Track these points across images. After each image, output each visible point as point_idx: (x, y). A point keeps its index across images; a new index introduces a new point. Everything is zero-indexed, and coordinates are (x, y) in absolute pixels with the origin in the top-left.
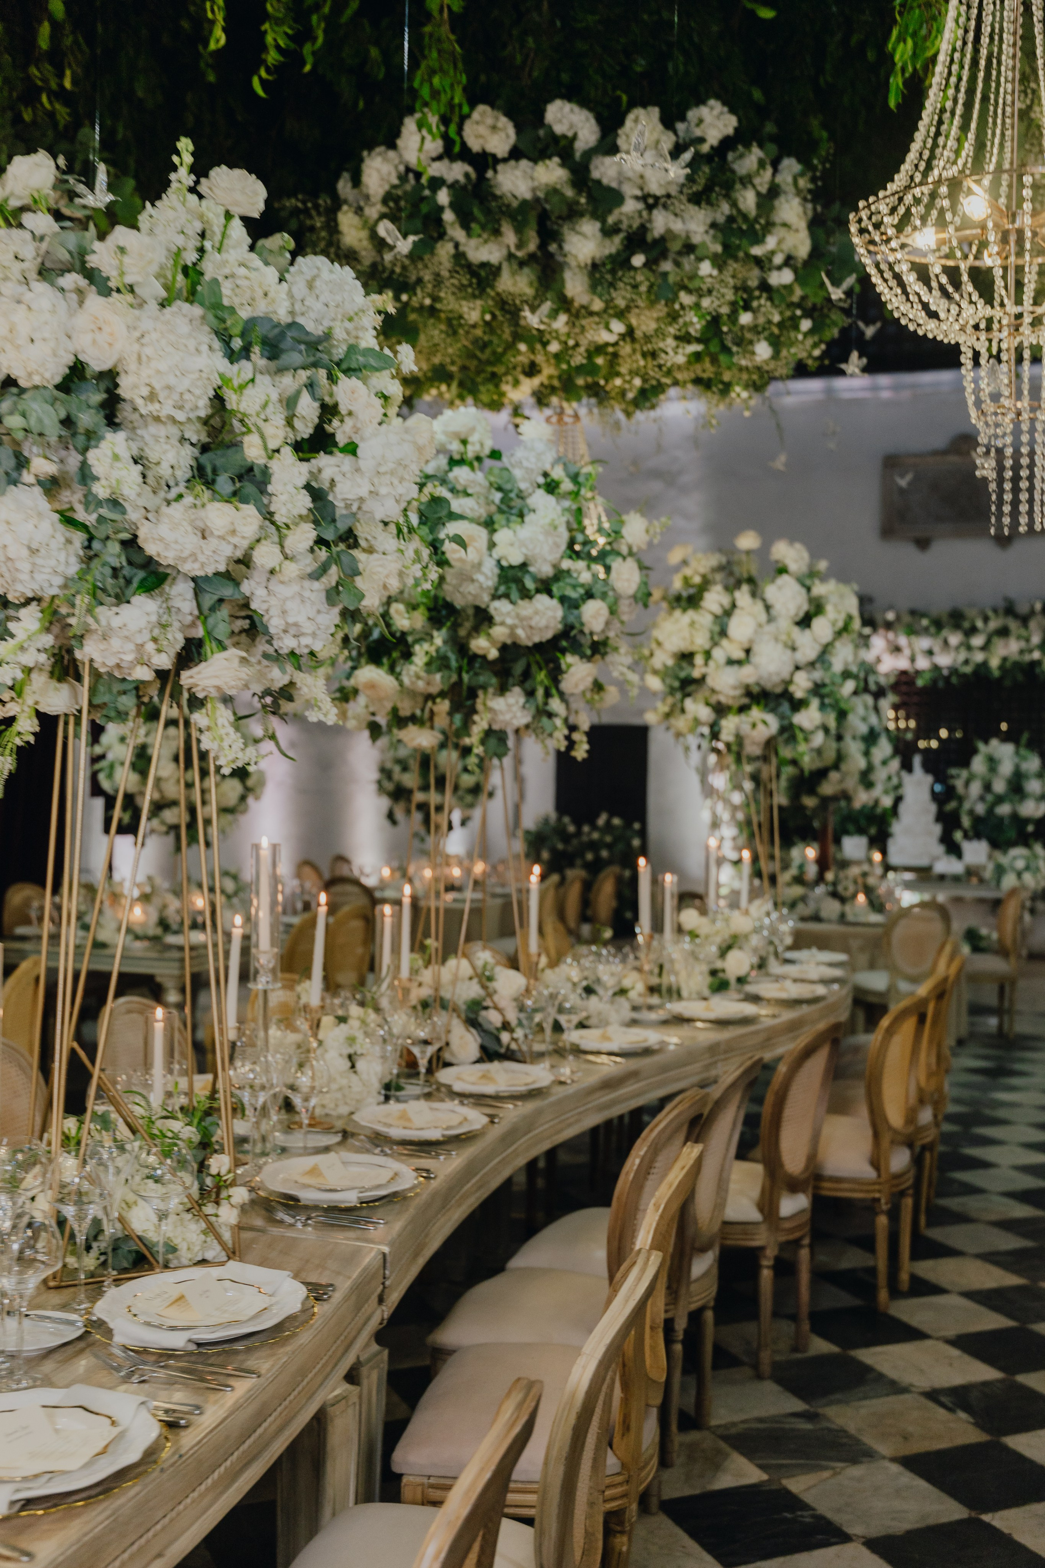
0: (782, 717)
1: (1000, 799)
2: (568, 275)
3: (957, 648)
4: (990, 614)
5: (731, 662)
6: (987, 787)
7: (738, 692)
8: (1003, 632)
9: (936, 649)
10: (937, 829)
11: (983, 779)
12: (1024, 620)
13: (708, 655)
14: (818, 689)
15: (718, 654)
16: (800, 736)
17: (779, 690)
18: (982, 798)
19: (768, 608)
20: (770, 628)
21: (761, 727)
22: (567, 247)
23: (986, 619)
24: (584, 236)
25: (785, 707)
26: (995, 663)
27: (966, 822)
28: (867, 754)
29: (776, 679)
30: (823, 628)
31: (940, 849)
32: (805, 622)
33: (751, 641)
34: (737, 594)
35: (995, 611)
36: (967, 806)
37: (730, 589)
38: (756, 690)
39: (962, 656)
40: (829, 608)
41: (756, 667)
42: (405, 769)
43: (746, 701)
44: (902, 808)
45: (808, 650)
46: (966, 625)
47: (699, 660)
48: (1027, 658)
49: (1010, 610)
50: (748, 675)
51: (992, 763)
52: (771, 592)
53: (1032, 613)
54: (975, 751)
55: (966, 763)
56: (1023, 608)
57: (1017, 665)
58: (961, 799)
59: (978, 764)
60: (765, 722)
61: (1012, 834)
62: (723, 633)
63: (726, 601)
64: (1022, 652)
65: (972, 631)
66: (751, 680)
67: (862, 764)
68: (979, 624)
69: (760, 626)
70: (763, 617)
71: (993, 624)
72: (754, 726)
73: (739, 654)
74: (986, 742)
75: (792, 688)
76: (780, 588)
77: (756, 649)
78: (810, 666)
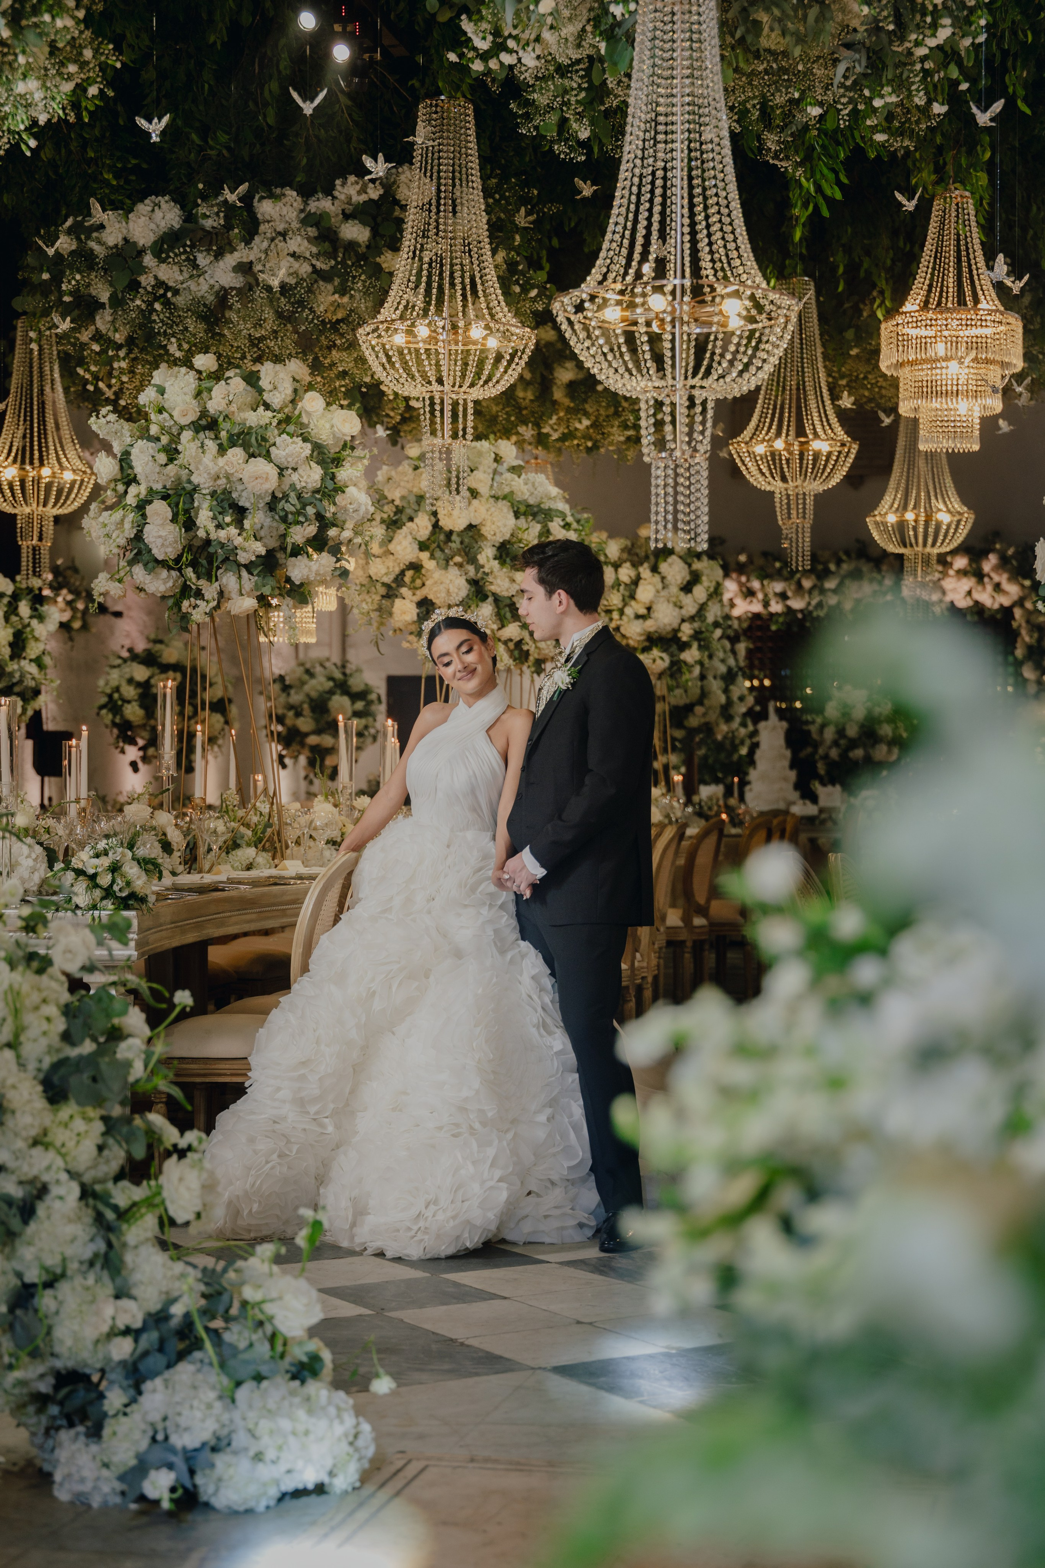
0: (672, 655)
1: (853, 744)
2: (555, 389)
3: (810, 591)
4: (843, 556)
5: (638, 617)
6: (841, 732)
7: (642, 638)
8: (856, 575)
9: (789, 594)
10: (792, 775)
11: (836, 726)
12: (877, 562)
13: (621, 612)
14: (697, 635)
15: (629, 611)
16: (684, 669)
17: (669, 636)
18: (836, 743)
19: (663, 579)
20: (663, 593)
21: (659, 661)
22: (556, 374)
23: (839, 562)
24: (567, 369)
25: (674, 648)
26: (848, 606)
27: (821, 768)
28: (726, 691)
29: (669, 628)
30: (700, 592)
31: (795, 795)
32: (687, 588)
33: (652, 602)
34: (641, 569)
35: (847, 553)
36: (821, 751)
37: (635, 565)
38: (656, 636)
39: (816, 598)
40: (704, 578)
41: (656, 620)
42: (298, 714)
43: (647, 644)
44: (758, 755)
45: (691, 609)
46: (821, 569)
47: (615, 615)
49: (862, 552)
50: (650, 625)
51: (845, 707)
52: (663, 567)
53: (884, 555)
58: (816, 745)
59: (832, 710)
60: (662, 658)
62: (632, 597)
63: (633, 574)
64: (875, 594)
65: (826, 574)
66: (652, 630)
67: (723, 699)
68: (832, 567)
69: (658, 592)
70: (660, 586)
71: (847, 567)
72: (654, 661)
73: (642, 611)
75: (680, 635)
76: (670, 565)
77: (654, 607)
78: (692, 619)
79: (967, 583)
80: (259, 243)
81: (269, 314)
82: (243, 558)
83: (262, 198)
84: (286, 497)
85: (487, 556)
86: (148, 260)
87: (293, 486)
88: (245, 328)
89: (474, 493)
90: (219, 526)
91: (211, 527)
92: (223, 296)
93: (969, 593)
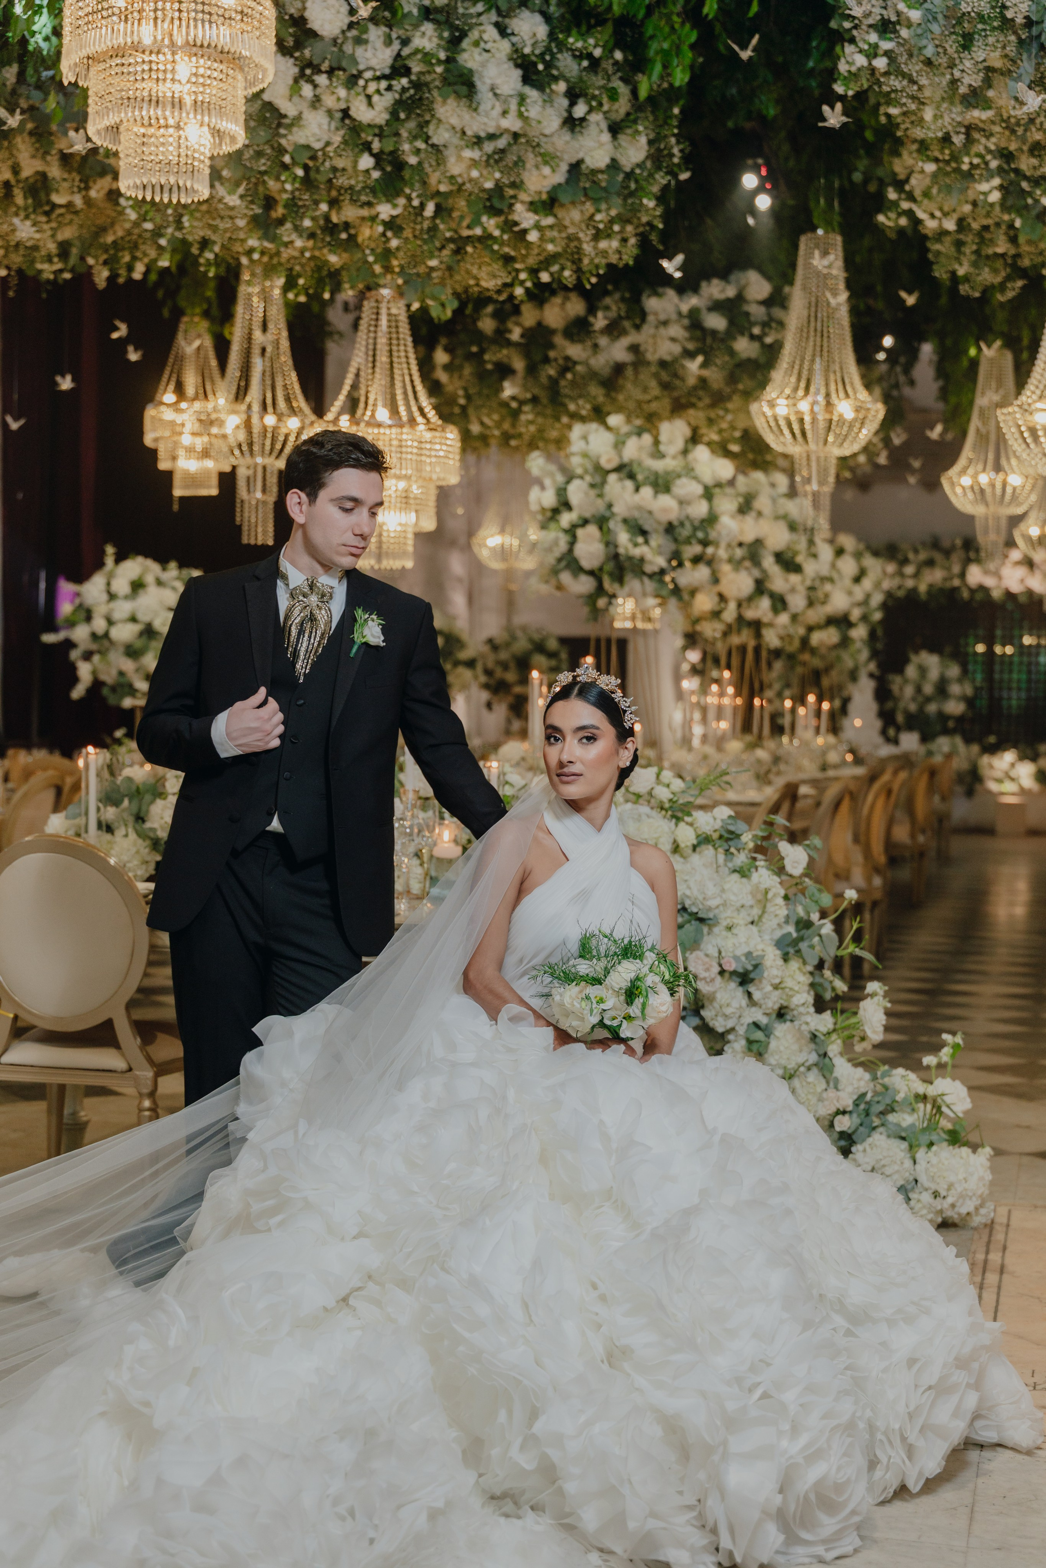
1: (928, 700)
3: (893, 576)
4: (920, 547)
6: (919, 690)
8: (930, 563)
10: (878, 724)
11: (915, 683)
12: (947, 553)
14: (865, 618)
17: (843, 617)
18: (914, 699)
23: (916, 551)
25: (846, 627)
26: (923, 588)
27: (900, 718)
29: (842, 611)
30: (867, 583)
31: (880, 739)
32: (857, 580)
35: (924, 545)
36: (901, 705)
38: (831, 617)
39: (896, 581)
44: (850, 709)
45: (860, 596)
46: (900, 556)
48: (948, 585)
49: (935, 544)
51: (923, 671)
53: (953, 548)
54: (906, 661)
55: (900, 670)
56: (946, 543)
57: (941, 590)
58: (896, 700)
59: (911, 671)
61: (938, 728)
64: (945, 579)
65: (905, 561)
68: (911, 556)
71: (923, 556)
74: (917, 652)
75: (850, 616)
78: (859, 604)
79: (1021, 571)
80: (648, 329)
81: (653, 384)
82: (648, 569)
83: (649, 296)
84: (682, 524)
85: (768, 562)
86: (558, 340)
87: (688, 517)
88: (638, 394)
89: (760, 514)
90: (636, 545)
91: (630, 546)
92: (619, 369)
93: (1022, 581)
